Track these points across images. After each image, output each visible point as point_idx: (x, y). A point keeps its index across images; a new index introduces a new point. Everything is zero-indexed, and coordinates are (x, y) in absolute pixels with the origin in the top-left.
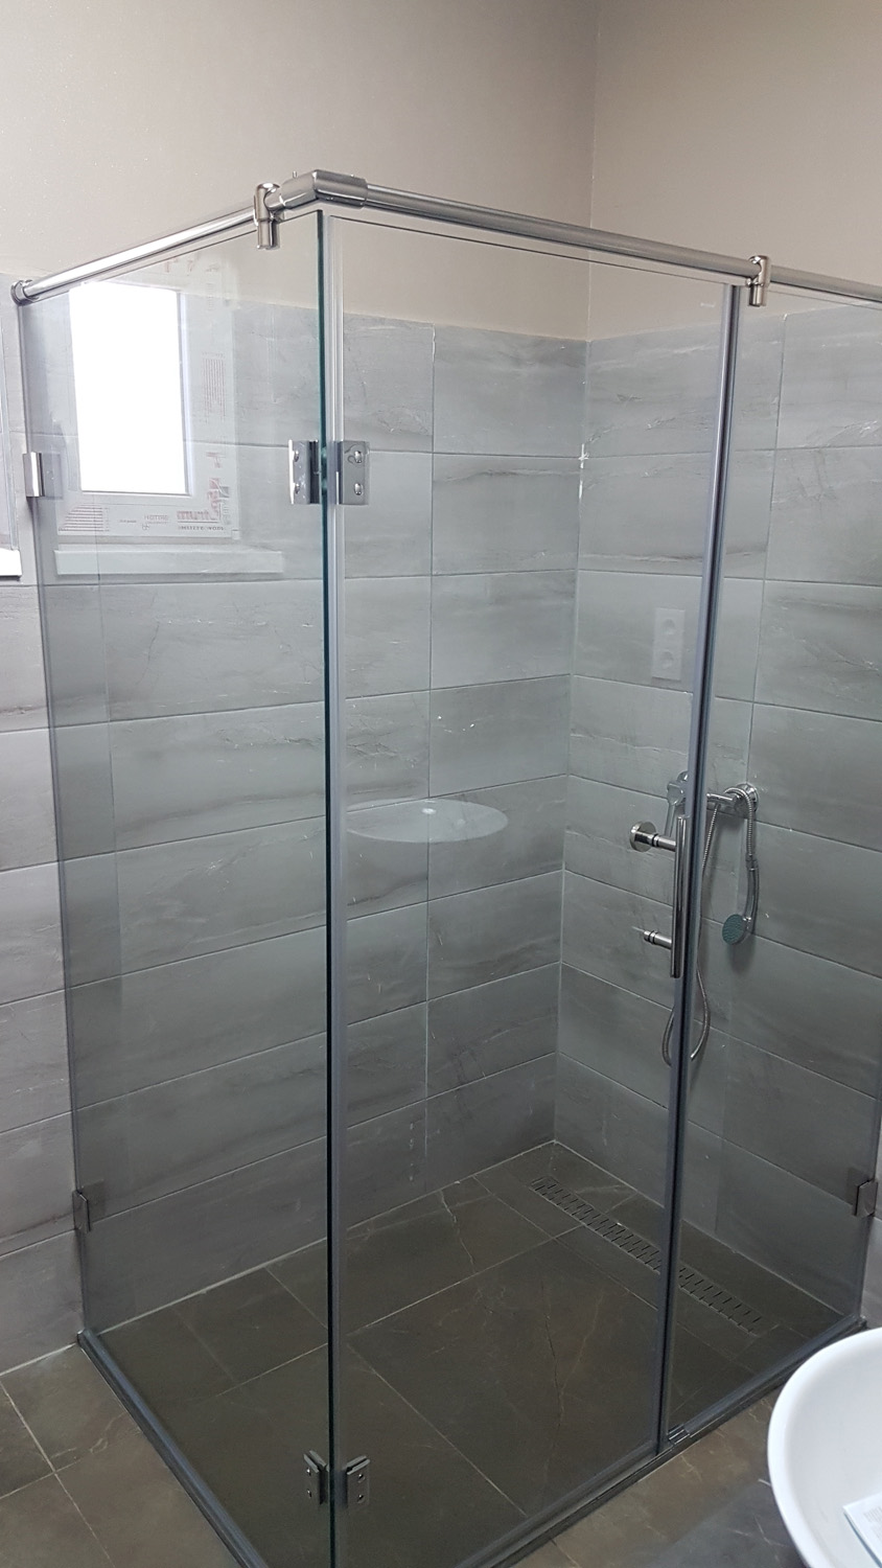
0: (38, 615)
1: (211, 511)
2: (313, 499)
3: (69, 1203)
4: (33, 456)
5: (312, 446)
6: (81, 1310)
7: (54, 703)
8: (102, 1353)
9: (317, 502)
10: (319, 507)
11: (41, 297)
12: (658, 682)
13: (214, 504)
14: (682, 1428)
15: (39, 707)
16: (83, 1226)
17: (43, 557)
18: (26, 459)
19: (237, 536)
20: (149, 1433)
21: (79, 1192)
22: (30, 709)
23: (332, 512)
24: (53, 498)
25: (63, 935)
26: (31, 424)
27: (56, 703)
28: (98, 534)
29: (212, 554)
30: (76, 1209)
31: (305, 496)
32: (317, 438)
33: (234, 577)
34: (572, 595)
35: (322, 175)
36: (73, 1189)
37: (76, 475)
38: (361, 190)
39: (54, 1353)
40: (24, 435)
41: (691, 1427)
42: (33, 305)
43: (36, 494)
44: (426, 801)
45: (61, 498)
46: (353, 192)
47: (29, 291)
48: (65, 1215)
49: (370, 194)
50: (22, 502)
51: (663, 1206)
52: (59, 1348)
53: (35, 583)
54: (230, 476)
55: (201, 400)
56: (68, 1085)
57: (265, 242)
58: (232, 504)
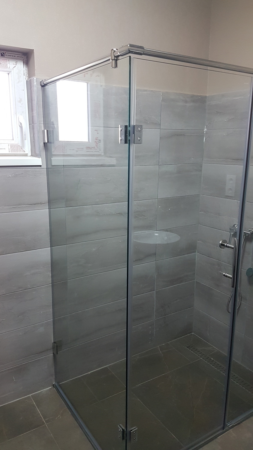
0: (46, 177)
1: (96, 147)
2: (126, 142)
3: (51, 346)
4: (46, 131)
5: (126, 127)
6: (54, 377)
7: (50, 202)
8: (60, 390)
9: (127, 143)
10: (128, 144)
11: (48, 84)
12: (227, 197)
13: (96, 145)
14: (231, 422)
15: (46, 203)
16: (55, 353)
17: (48, 160)
18: (44, 132)
19: (103, 154)
20: (73, 414)
21: (54, 343)
22: (43, 203)
23: (131, 146)
24: (51, 143)
25: (51, 268)
26: (45, 122)
27: (51, 202)
28: (64, 153)
29: (96, 159)
30: (53, 348)
31: (123, 142)
32: (128, 124)
33: (102, 166)
34: (201, 171)
35: (131, 46)
36: (53, 342)
37: (58, 136)
38: (142, 50)
39: (46, 389)
40: (43, 125)
41: (234, 422)
42: (46, 87)
43: (46, 142)
44: (156, 231)
45: (53, 143)
46: (140, 51)
47: (45, 83)
48: (50, 349)
49: (145, 51)
50: (42, 144)
51: (227, 355)
52: (48, 387)
53: (46, 167)
54: (101, 136)
55: (93, 114)
56: (52, 312)
57: (114, 66)
58: (102, 145)
